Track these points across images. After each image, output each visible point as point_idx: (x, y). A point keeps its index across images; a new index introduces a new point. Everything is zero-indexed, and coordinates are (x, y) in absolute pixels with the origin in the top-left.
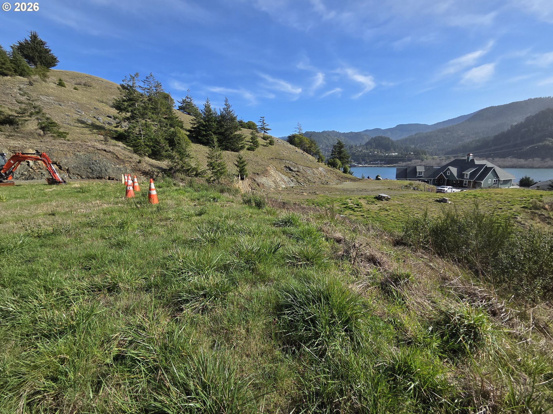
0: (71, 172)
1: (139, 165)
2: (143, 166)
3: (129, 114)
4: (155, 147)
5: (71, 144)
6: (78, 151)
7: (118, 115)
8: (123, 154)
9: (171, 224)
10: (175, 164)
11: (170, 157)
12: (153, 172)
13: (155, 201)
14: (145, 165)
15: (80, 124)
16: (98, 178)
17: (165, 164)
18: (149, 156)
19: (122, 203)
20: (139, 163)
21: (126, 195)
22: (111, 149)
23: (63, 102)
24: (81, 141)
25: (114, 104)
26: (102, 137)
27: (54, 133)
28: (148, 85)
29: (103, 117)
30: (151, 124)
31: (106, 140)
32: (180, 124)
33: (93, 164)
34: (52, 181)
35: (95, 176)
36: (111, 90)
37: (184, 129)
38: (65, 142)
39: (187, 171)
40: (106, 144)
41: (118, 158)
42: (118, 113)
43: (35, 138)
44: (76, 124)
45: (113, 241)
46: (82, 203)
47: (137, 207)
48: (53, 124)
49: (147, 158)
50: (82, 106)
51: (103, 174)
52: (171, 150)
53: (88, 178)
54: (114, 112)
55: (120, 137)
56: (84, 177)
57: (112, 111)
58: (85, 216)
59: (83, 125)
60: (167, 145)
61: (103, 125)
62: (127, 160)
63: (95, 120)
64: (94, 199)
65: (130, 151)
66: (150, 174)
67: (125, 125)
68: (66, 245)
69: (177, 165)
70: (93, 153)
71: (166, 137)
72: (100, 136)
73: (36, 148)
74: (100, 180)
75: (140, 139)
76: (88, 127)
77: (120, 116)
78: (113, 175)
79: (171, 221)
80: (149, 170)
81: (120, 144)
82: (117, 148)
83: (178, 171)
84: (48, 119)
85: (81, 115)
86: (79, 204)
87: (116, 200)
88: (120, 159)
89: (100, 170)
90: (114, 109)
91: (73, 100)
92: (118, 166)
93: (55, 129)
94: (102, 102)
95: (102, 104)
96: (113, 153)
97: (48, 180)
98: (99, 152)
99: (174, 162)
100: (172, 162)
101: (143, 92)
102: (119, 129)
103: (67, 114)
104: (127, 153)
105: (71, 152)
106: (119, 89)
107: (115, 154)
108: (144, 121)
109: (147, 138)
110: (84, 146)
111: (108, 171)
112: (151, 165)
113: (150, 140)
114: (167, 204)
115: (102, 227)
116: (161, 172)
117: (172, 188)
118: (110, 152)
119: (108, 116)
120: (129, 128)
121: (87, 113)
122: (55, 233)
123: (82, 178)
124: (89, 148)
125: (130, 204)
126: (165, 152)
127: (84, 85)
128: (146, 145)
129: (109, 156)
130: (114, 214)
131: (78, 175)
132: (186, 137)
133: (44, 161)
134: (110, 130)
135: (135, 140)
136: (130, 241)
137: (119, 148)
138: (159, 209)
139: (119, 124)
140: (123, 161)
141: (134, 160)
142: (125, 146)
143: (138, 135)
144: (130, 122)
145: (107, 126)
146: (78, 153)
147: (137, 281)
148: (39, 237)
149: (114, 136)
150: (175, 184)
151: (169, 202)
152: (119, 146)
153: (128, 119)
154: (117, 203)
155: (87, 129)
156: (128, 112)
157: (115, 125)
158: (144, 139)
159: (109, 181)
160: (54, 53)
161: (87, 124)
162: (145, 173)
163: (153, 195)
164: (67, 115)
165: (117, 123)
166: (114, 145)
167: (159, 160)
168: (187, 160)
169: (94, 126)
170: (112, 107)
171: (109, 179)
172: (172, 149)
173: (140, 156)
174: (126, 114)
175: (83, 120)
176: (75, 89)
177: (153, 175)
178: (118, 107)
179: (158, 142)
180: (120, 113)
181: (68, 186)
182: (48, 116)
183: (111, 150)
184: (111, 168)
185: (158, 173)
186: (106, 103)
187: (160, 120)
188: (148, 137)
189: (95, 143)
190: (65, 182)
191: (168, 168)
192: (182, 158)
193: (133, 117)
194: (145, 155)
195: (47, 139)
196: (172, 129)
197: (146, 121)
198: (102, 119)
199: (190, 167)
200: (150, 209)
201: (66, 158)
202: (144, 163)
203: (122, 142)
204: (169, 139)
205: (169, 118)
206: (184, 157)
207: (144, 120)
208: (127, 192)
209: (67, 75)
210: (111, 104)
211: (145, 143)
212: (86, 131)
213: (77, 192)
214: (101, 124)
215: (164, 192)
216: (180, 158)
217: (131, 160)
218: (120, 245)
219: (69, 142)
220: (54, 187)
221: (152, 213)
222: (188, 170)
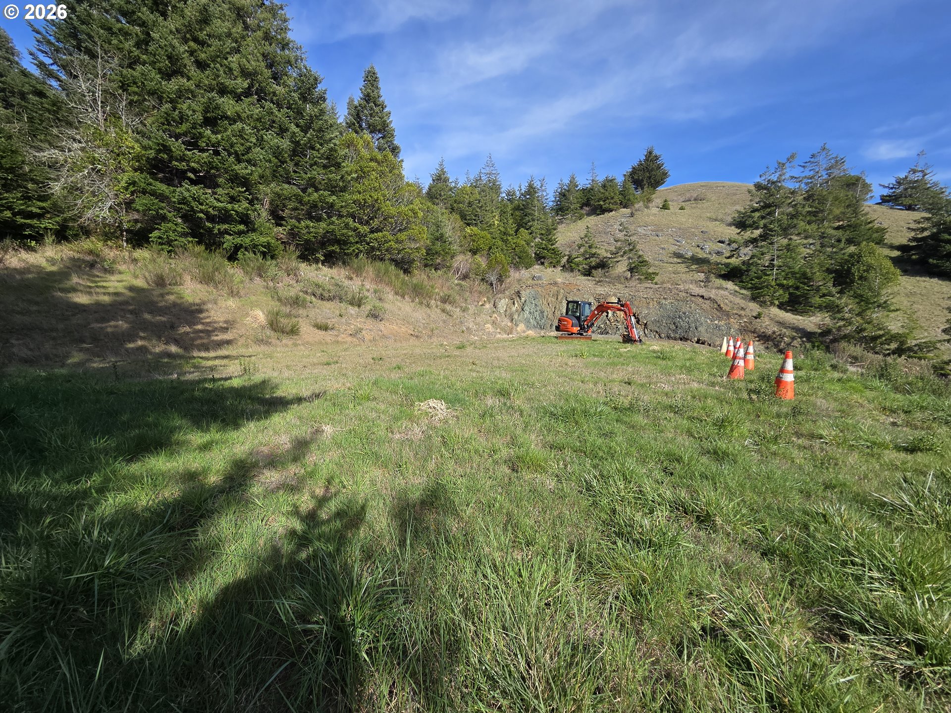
0: (649, 327)
1: (754, 321)
2: (764, 325)
3: (757, 232)
4: (797, 288)
5: (659, 288)
6: (664, 298)
7: (737, 237)
8: (731, 302)
9: (822, 450)
10: (841, 323)
11: (833, 309)
12: (782, 336)
13: (789, 395)
14: (767, 323)
15: (675, 259)
16: (681, 339)
17: (812, 322)
18: (781, 306)
19: (721, 385)
20: (756, 318)
21: (729, 373)
22: (712, 294)
23: (662, 230)
24: (672, 284)
25: (735, 220)
26: (702, 276)
27: (642, 275)
28: (810, 170)
29: (711, 244)
30: (799, 244)
31: (707, 280)
32: (875, 235)
33: (680, 317)
34: (628, 339)
35: (678, 336)
36: (734, 197)
37: (886, 244)
38: (652, 286)
39: (871, 342)
40: (705, 286)
41: (721, 308)
42: (738, 234)
43: (621, 283)
44: (671, 260)
45: (706, 445)
46: (662, 374)
47: (751, 398)
48: (644, 263)
49: (775, 311)
50: (684, 232)
51: (690, 334)
52: (838, 293)
53: (669, 337)
54: (733, 232)
55: (732, 274)
56: (663, 335)
57: (729, 231)
58: (666, 394)
59: (679, 260)
60: (830, 284)
61: (709, 256)
62: (735, 312)
63: (698, 250)
64: (679, 371)
65: (744, 297)
66: (773, 340)
67: (746, 252)
68: (643, 428)
69: (844, 325)
70: (684, 300)
71: (831, 267)
72: (699, 274)
73: (619, 295)
74: (685, 343)
75: (769, 275)
76: (686, 262)
77: (740, 238)
78: (705, 337)
79: (822, 443)
80: (774, 333)
81: (730, 285)
82: (722, 292)
83: (848, 338)
84: (640, 256)
85: (680, 246)
86: (659, 375)
87: (712, 379)
88: (723, 311)
89: (687, 327)
90: (733, 227)
91: (675, 225)
92: (716, 322)
93: (644, 269)
94: (716, 220)
95: (714, 223)
96: (714, 301)
97: (624, 336)
98: (693, 299)
99: (839, 319)
100: (835, 319)
101: (797, 185)
102: (733, 261)
103: (663, 246)
104: (738, 300)
105: (655, 300)
106: (749, 192)
107: (717, 302)
108: (785, 242)
109: (783, 271)
110: (674, 291)
111: (699, 329)
112: (781, 324)
113: (790, 276)
114: (814, 405)
115: (689, 418)
116: (801, 338)
117: (829, 375)
118: (710, 298)
119: (720, 242)
120: (752, 257)
121: (689, 241)
122: (631, 408)
123: (661, 338)
124: (680, 293)
125: (737, 391)
126: (821, 297)
127: (695, 200)
128: (781, 286)
129: (707, 305)
130: (709, 401)
131: (657, 332)
132: (889, 264)
133: (625, 312)
134: (718, 264)
135: (759, 278)
136: (737, 455)
137: (726, 293)
138: (796, 411)
139: (735, 252)
140: (728, 315)
141: (748, 312)
142: (737, 288)
143: (767, 267)
144: (757, 247)
145: (714, 258)
146: (664, 301)
147: (745, 528)
148: (615, 408)
149: (723, 272)
150: (834, 367)
151: (821, 402)
152: (727, 289)
153: (754, 241)
154: (713, 384)
155: (683, 265)
156: (757, 228)
157: (728, 255)
158: (777, 274)
159: (697, 345)
160: (666, 167)
161: (686, 258)
162: (764, 338)
163: (786, 382)
164: (662, 248)
165: (732, 251)
166: (718, 288)
167: (801, 313)
168: (876, 315)
169: (695, 260)
170: (730, 225)
171: (698, 342)
172: (841, 292)
173: (761, 306)
174: (752, 233)
175: (681, 252)
176: (682, 208)
177: (781, 342)
178: (741, 224)
179: (807, 278)
180: (742, 233)
181: (644, 347)
182: (641, 253)
183: (712, 296)
184: (705, 324)
185: (793, 338)
186: (722, 221)
187: (823, 233)
188: (788, 271)
189: (691, 286)
190: (641, 340)
191: (819, 331)
192: (864, 311)
193: (764, 237)
194: (772, 304)
195: (633, 283)
196: (852, 249)
197: (791, 239)
198: (710, 246)
199: (881, 332)
200: (776, 408)
201: (648, 308)
202: (766, 319)
203: (733, 281)
204: (836, 271)
205: (848, 226)
206: (870, 308)
207: (785, 238)
208: (733, 368)
209: (676, 192)
210: (729, 219)
211: (778, 282)
212: (682, 268)
213: (656, 357)
214: (705, 256)
215: (808, 380)
216: (857, 310)
217: (742, 313)
218: (718, 456)
219: (657, 286)
220: (629, 347)
221: (778, 416)
222: (874, 339)
